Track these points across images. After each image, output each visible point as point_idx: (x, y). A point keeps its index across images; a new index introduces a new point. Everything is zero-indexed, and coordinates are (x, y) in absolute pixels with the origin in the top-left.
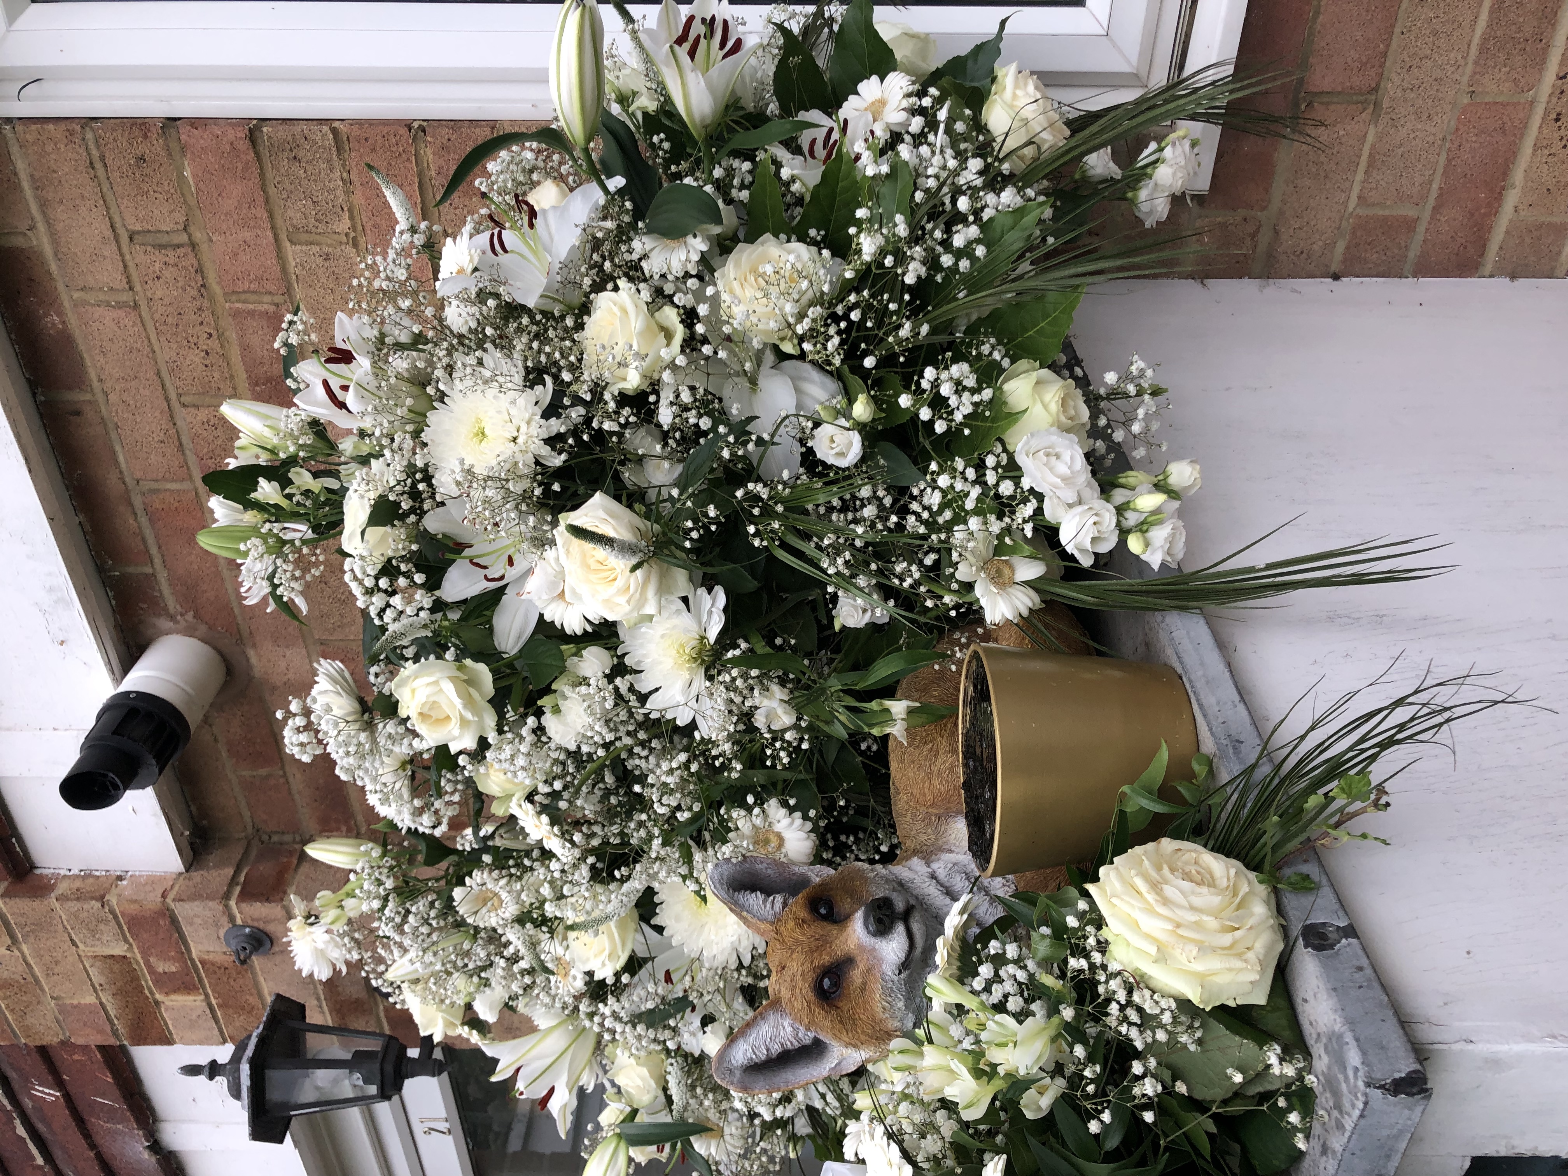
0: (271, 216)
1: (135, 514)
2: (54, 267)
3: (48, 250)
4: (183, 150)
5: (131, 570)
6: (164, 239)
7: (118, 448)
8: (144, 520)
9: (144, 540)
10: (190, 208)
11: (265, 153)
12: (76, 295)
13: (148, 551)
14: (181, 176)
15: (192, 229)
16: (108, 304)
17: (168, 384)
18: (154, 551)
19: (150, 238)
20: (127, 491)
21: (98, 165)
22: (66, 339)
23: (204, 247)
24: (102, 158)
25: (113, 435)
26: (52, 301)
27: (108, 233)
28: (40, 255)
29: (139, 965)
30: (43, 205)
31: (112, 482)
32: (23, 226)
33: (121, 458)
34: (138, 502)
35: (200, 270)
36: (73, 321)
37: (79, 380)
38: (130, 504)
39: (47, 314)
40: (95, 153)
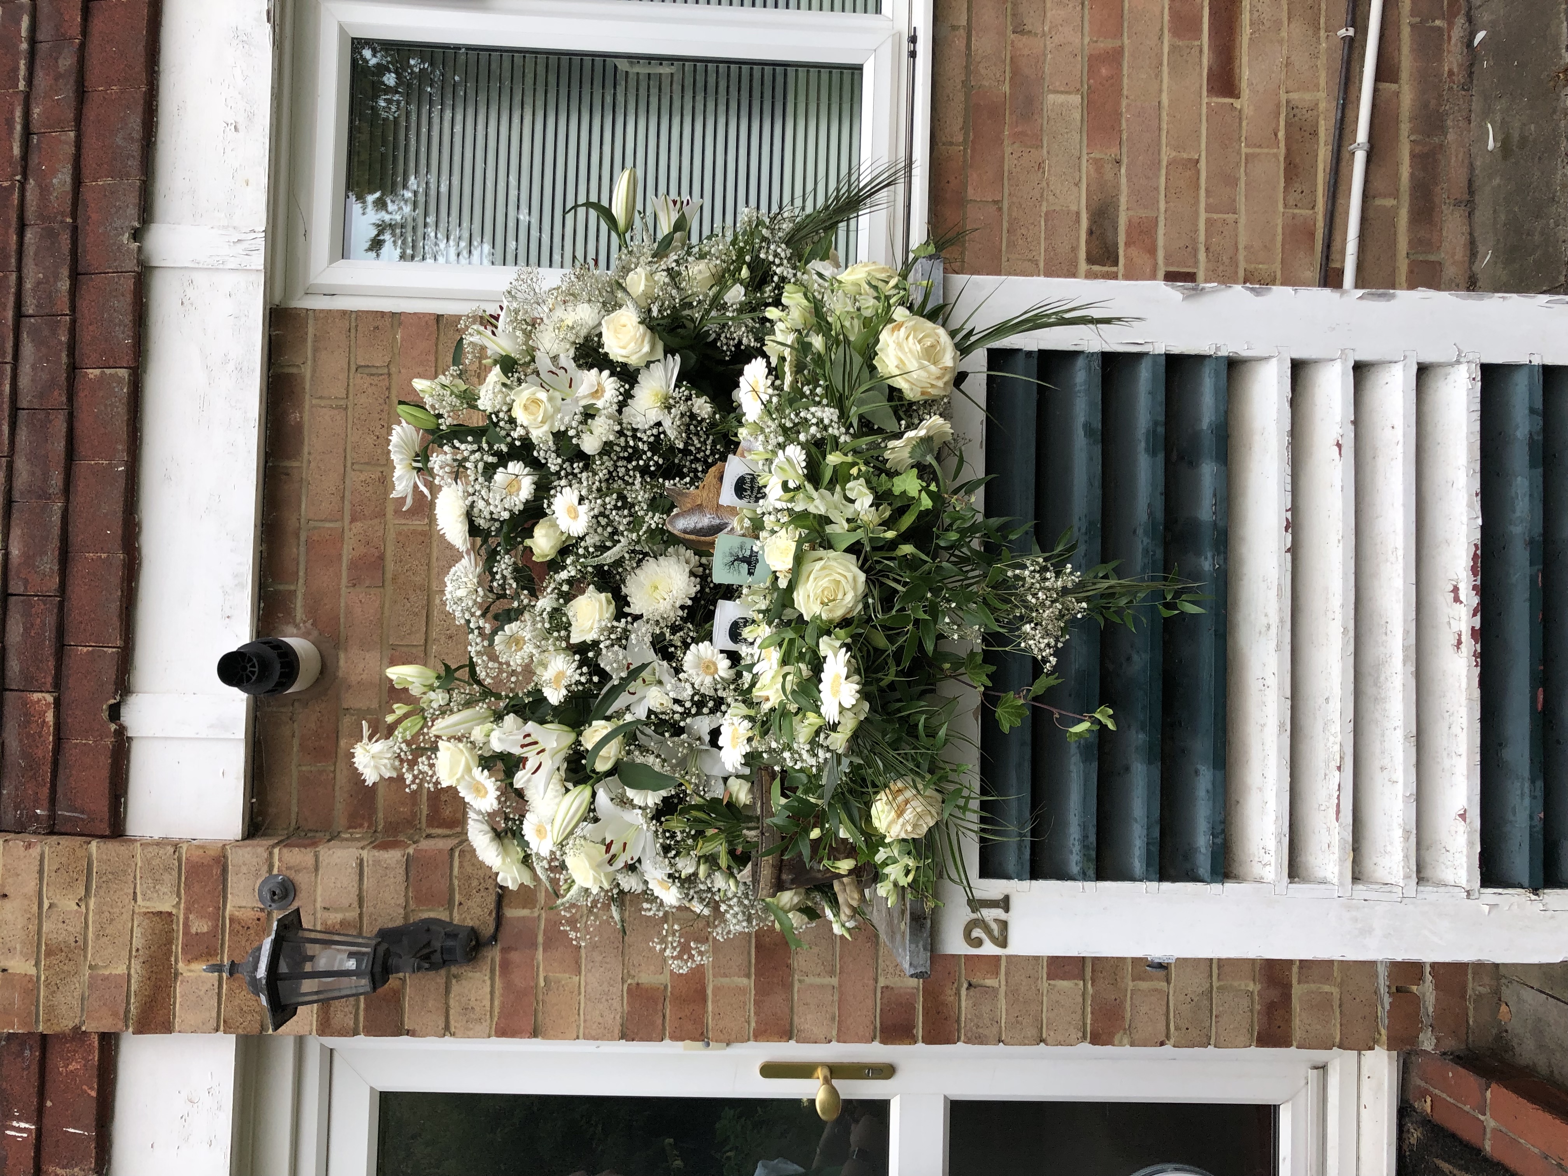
0: (436, 360)
1: (299, 545)
2: (308, 386)
3: (308, 376)
4: (400, 324)
5: (281, 587)
6: (374, 371)
7: (304, 498)
8: (302, 549)
9: (298, 564)
10: (394, 354)
11: (442, 327)
12: (314, 402)
13: (298, 572)
14: (395, 338)
15: (391, 366)
16: (331, 407)
17: (348, 457)
18: (301, 573)
19: (367, 371)
20: (299, 528)
21: (353, 331)
22: (299, 427)
23: (394, 377)
24: (357, 326)
25: (304, 491)
26: (300, 406)
27: (346, 366)
28: (303, 378)
29: (178, 925)
30: (316, 350)
31: (291, 523)
32: (299, 361)
33: (303, 506)
34: (303, 537)
35: (388, 389)
36: (306, 417)
37: (296, 454)
38: (298, 538)
39: (294, 412)
40: (353, 324)
